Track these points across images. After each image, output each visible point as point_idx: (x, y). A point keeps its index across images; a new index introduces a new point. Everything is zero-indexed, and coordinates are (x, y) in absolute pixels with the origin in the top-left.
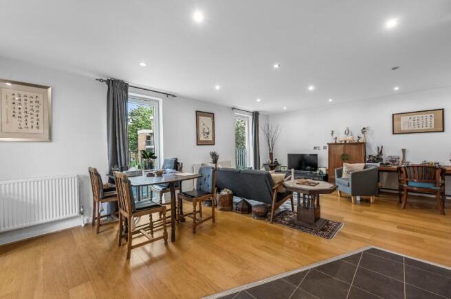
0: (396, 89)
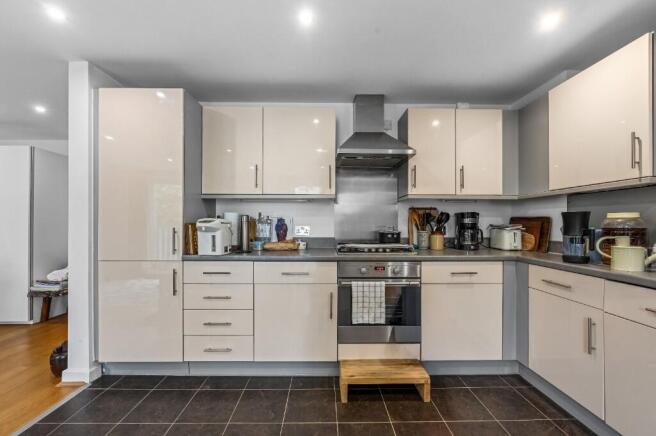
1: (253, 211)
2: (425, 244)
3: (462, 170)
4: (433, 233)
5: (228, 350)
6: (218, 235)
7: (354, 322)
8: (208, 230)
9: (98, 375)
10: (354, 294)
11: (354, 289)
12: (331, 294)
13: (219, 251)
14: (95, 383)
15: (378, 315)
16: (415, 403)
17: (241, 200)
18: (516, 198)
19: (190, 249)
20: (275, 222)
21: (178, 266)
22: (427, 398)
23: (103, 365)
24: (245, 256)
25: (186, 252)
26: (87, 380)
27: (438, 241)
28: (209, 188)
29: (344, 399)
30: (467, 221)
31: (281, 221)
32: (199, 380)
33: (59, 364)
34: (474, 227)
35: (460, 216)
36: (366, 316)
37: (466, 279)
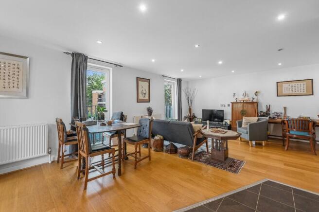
0: (280, 64)
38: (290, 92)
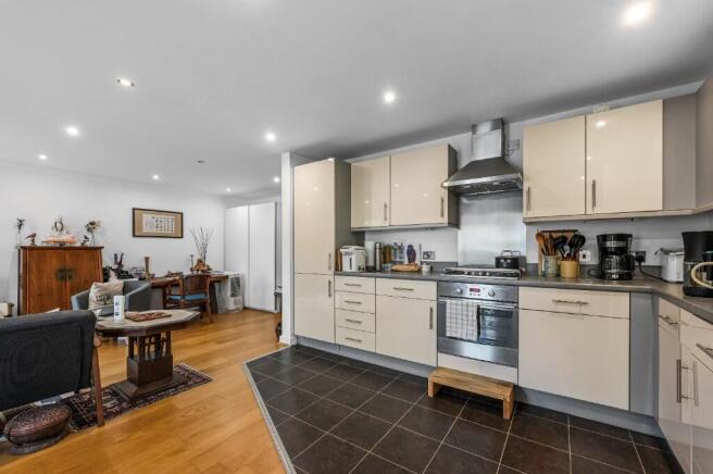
0: (156, 177)
1: (390, 240)
2: (551, 270)
3: (594, 186)
4: (564, 259)
5: (360, 341)
6: (353, 257)
7: (448, 335)
8: (346, 254)
9: (294, 343)
10: (448, 311)
11: (448, 306)
12: (431, 310)
13: (354, 269)
14: (293, 346)
15: (470, 332)
16: (494, 416)
17: (380, 231)
18: (689, 212)
19: (338, 268)
20: (406, 248)
21: (331, 279)
22: (507, 416)
23: (297, 337)
24: (378, 274)
25: (336, 269)
26: (289, 343)
27: (568, 268)
28: (355, 224)
29: (430, 394)
30: (611, 244)
31: (410, 247)
32: (341, 358)
33: (279, 332)
34: (622, 251)
35: (603, 238)
36: (459, 330)
37: (575, 309)
38: (154, 231)
